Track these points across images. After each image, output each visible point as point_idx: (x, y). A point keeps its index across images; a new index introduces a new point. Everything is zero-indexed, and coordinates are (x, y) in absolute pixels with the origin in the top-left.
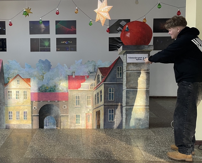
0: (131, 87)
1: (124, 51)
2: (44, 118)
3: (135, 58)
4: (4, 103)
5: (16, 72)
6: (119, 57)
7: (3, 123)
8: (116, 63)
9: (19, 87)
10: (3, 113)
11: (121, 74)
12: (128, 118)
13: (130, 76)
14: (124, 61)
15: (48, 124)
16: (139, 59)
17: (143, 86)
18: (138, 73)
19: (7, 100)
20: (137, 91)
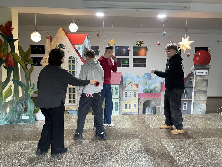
0: (197, 89)
1: (195, 68)
2: (146, 108)
3: (201, 72)
4: (122, 99)
5: (131, 80)
6: (192, 72)
7: (121, 112)
8: (190, 75)
9: (132, 89)
10: (121, 105)
11: (192, 82)
12: (194, 108)
13: (197, 83)
14: (194, 74)
15: (148, 112)
16: (203, 73)
17: (204, 89)
18: (202, 81)
19: (124, 97)
20: (200, 92)
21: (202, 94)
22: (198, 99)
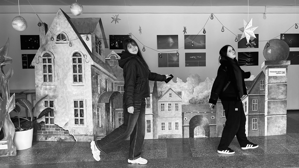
0: (272, 98)
1: (266, 66)
2: (194, 128)
3: (276, 72)
4: (157, 115)
6: (262, 72)
7: (156, 134)
8: (259, 76)
9: (171, 100)
10: (156, 125)
11: (264, 87)
12: (269, 126)
13: (271, 88)
14: (266, 75)
15: (197, 134)
16: (279, 72)
17: (282, 97)
18: (278, 85)
19: (160, 112)
20: (277, 101)
21: (279, 105)
22: (274, 113)
